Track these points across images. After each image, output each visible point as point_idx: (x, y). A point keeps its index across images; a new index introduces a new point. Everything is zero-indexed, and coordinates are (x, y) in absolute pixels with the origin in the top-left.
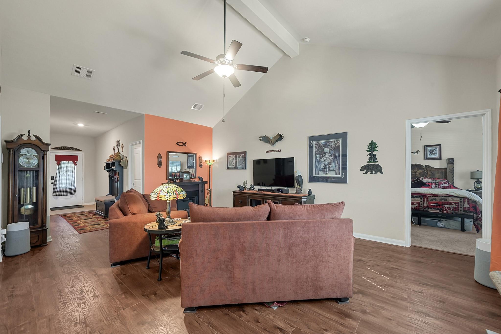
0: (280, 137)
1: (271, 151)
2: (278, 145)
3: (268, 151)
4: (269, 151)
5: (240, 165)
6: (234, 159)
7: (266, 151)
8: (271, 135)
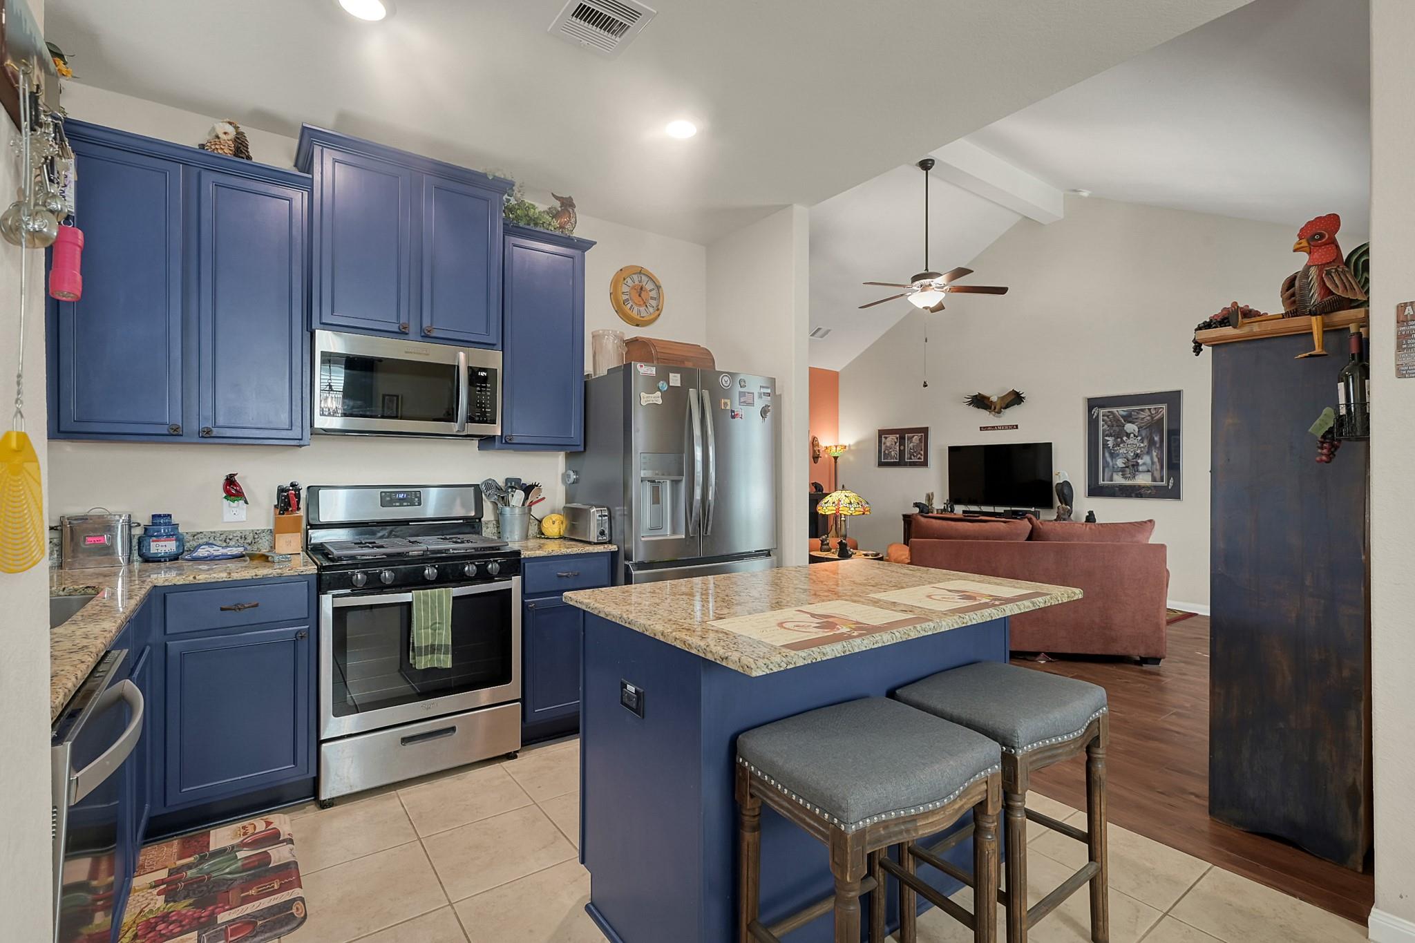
0: (1016, 399)
1: (993, 428)
2: (1011, 415)
3: (984, 428)
4: (988, 427)
5: (912, 457)
6: (896, 443)
7: (981, 428)
8: (994, 393)
